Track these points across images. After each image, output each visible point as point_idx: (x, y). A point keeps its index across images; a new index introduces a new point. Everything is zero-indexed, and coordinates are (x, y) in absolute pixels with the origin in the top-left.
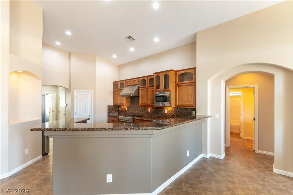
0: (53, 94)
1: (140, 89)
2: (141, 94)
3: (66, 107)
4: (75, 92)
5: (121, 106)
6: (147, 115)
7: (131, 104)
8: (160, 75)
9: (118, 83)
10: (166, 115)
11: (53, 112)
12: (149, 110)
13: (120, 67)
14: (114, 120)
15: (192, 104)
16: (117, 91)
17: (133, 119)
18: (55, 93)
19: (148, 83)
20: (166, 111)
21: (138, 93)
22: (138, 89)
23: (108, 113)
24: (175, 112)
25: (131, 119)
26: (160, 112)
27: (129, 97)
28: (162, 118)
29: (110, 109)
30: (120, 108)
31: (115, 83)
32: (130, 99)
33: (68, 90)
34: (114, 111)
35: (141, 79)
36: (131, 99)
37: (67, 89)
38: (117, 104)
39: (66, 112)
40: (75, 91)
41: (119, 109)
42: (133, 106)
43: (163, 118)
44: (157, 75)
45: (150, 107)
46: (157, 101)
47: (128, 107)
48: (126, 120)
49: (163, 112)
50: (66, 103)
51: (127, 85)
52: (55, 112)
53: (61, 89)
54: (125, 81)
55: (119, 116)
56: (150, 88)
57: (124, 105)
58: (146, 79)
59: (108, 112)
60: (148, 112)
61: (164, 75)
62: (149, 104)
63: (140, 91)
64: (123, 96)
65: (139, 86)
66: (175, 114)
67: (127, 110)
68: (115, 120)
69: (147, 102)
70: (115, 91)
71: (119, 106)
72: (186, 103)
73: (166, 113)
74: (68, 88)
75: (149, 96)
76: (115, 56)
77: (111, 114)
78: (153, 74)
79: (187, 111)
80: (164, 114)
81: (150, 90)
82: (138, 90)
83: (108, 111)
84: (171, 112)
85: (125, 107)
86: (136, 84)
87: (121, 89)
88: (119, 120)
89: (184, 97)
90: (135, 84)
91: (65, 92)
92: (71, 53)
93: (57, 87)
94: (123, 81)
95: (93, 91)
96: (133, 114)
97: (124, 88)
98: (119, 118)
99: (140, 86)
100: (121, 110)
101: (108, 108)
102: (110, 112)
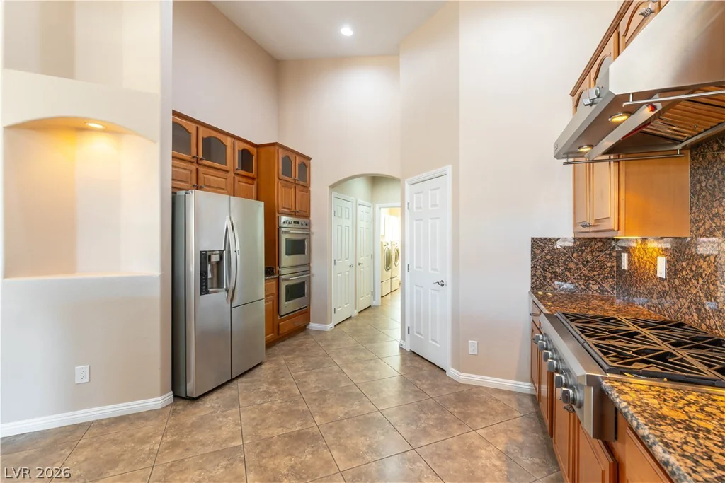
29: (551, 259)
30: (624, 258)
34: (584, 271)
41: (619, 260)
59: (533, 275)
67: (661, 271)
83: (534, 267)
100: (632, 272)
101: (537, 251)
102: (549, 275)
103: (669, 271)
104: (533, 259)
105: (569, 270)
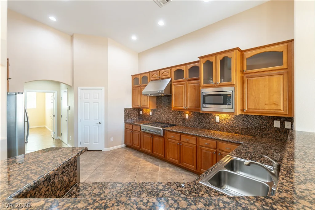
0: (54, 93)
1: (173, 84)
2: (175, 92)
3: (68, 110)
4: (79, 90)
5: (142, 109)
6: (183, 123)
7: (157, 106)
8: (213, 59)
9: (139, 77)
10: (217, 125)
11: (54, 116)
12: (187, 116)
13: (141, 55)
14: (133, 129)
15: (282, 108)
16: (138, 88)
17: (164, 130)
18: (56, 92)
19: (186, 75)
20: (217, 119)
21: (170, 91)
22: (170, 84)
23: (126, 119)
24: (234, 122)
25: (160, 130)
26: (206, 120)
27: (155, 96)
28: (209, 129)
29: (128, 113)
30: (141, 112)
31: (134, 77)
32: (155, 99)
33: (70, 88)
34: (134, 115)
35: (174, 69)
36: (157, 99)
37: (69, 86)
38: (137, 106)
39: (69, 117)
40: (78, 87)
41: (139, 113)
42: (161, 109)
43: (212, 129)
44: (205, 60)
45: (188, 112)
46: (206, 103)
47: (153, 110)
48: (152, 132)
49: (213, 120)
50: (68, 105)
51: (153, 79)
52: (56, 116)
53: (63, 86)
54: (148, 74)
55: (141, 125)
56: (190, 82)
57: (147, 108)
58: (183, 68)
59: (125, 117)
60: (184, 120)
61: (221, 58)
62: (188, 107)
63: (173, 87)
64: (147, 95)
65: (171, 81)
66: (235, 123)
67: (151, 114)
68: (135, 129)
69: (184, 105)
70: (134, 88)
71: (140, 110)
72: (267, 107)
73: (218, 122)
74: (70, 84)
75: (189, 95)
76: (134, 38)
77: (129, 121)
78: (199, 59)
79: (261, 121)
80: (214, 123)
81: (191, 85)
82: (170, 86)
83: (125, 115)
84: (228, 121)
85: (148, 110)
86: (167, 76)
87: (143, 85)
88: (141, 130)
89: (260, 96)
90: (164, 77)
91: (67, 90)
92: (73, 34)
93: (58, 83)
94: (147, 74)
95: (104, 88)
96: (160, 121)
97: (147, 83)
98: (142, 128)
99: (173, 80)
100: (143, 115)
101: (126, 112)
102: (128, 117)
103: (152, 114)
104: (125, 113)
105: (131, 115)
